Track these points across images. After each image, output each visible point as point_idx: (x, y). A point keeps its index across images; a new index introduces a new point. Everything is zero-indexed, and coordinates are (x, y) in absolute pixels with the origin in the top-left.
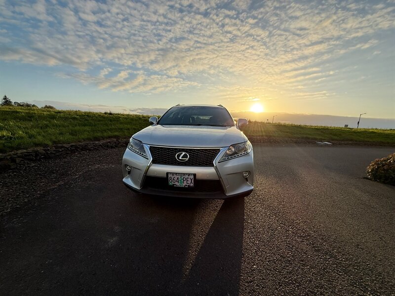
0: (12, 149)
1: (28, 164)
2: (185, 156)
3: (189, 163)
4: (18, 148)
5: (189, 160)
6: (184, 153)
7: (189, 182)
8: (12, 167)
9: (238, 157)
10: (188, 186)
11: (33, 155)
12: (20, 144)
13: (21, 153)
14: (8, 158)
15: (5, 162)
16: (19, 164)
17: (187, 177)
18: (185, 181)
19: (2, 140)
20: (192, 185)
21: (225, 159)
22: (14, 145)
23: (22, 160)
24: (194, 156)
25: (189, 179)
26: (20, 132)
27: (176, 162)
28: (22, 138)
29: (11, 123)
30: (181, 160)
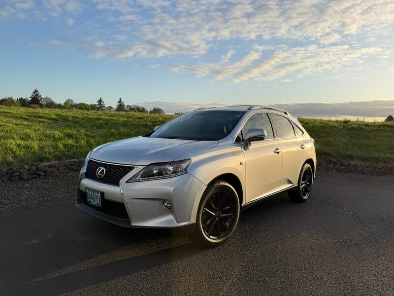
0: (68, 157)
1: (68, 173)
2: (102, 172)
3: (104, 180)
4: (73, 158)
5: (104, 177)
6: (103, 168)
7: (98, 201)
8: (54, 174)
9: (165, 178)
10: (98, 205)
11: (77, 164)
12: (75, 153)
13: (69, 162)
14: (57, 165)
15: (53, 169)
16: (61, 173)
17: (96, 194)
18: (96, 199)
19: (65, 148)
20: (100, 204)
21: (139, 180)
22: (70, 154)
23: (64, 169)
24: (109, 172)
25: (98, 197)
26: (83, 141)
27: (96, 178)
28: (81, 147)
29: (84, 131)
30: (99, 176)
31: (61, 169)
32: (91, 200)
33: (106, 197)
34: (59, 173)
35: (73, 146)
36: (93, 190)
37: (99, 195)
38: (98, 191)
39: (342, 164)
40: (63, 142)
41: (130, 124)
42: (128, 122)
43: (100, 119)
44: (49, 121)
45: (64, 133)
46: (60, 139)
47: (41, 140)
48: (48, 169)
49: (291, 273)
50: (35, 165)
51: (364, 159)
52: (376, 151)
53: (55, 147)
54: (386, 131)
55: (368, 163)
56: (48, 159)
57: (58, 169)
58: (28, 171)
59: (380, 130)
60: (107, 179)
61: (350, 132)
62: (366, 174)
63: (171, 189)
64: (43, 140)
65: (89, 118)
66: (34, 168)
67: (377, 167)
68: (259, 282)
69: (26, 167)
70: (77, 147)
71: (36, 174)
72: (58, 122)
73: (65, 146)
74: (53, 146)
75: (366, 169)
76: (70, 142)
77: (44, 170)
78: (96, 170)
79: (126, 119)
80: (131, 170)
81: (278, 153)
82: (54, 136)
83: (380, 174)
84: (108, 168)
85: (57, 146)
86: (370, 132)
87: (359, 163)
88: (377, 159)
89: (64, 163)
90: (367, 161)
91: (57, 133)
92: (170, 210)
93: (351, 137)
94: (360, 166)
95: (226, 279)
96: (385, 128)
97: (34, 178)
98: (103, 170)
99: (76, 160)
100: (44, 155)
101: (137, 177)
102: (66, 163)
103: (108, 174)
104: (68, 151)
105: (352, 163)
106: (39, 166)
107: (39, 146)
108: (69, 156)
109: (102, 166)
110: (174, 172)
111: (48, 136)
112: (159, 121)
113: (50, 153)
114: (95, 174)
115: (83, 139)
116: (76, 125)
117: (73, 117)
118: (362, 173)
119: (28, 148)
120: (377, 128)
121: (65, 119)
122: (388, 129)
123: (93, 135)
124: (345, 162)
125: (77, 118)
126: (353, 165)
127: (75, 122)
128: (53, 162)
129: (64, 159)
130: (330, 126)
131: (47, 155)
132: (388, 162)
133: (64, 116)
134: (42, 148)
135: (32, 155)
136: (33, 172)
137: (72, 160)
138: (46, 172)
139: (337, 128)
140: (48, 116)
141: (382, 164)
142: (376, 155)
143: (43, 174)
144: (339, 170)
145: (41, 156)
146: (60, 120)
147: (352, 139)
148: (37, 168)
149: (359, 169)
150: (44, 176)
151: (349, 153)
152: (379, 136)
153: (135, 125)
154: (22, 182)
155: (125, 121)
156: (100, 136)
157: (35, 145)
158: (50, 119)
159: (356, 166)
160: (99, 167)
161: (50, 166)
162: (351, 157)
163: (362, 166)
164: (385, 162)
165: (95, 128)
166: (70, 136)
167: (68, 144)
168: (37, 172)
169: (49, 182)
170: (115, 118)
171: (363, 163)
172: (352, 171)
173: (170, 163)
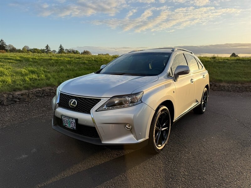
1: (36, 99)
2: (74, 103)
3: (77, 109)
5: (76, 107)
6: (74, 100)
7: (73, 125)
8: (26, 100)
9: (124, 107)
10: (73, 128)
11: (42, 92)
12: (38, 84)
13: (35, 91)
14: (27, 94)
15: (24, 96)
16: (31, 99)
17: (71, 120)
18: (71, 124)
19: (31, 81)
20: (75, 128)
21: (105, 109)
22: (35, 85)
23: (33, 96)
24: (80, 103)
25: (73, 123)
26: (43, 76)
27: (69, 107)
28: (42, 79)
29: (42, 68)
30: (71, 106)
31: (31, 96)
32: (67, 124)
33: (79, 122)
34: (30, 100)
35: (36, 79)
36: (68, 117)
37: (74, 121)
38: (73, 118)
39: (215, 86)
40: (28, 76)
41: (73, 62)
42: (71, 61)
43: (51, 59)
44: (16, 62)
45: (29, 70)
46: (26, 75)
47: (12, 76)
48: (21, 97)
49: (219, 171)
50: (11, 94)
51: (229, 82)
52: (236, 76)
53: (24, 81)
54: (241, 64)
55: (231, 85)
56: (20, 90)
57: (28, 96)
58: (7, 98)
59: (237, 63)
60: (79, 108)
61: (218, 65)
62: (230, 91)
63: (131, 116)
64: (13, 75)
65: (44, 59)
66: (11, 96)
67: (237, 87)
68: (200, 180)
69: (5, 96)
70: (39, 80)
71: (13, 101)
72: (22, 62)
73: (30, 79)
74: (22, 80)
75: (231, 88)
76: (34, 76)
77: (19, 98)
78: (68, 101)
79: (69, 59)
80: (99, 101)
81: (192, 82)
82: (21, 73)
83: (239, 91)
84: (79, 100)
85: (25, 79)
86: (231, 64)
87: (225, 84)
88: (237, 81)
89: (32, 92)
90: (231, 83)
91: (23, 70)
92: (131, 131)
93: (219, 67)
94: (226, 87)
95: (176, 179)
96: (240, 61)
97: (12, 104)
98: (75, 102)
99: (40, 89)
100: (16, 86)
101: (103, 106)
102: (34, 92)
103: (80, 105)
104: (33, 83)
105: (222, 84)
106: (14, 95)
107: (12, 80)
108: (35, 86)
109: (73, 98)
110: (132, 102)
111: (17, 73)
112: (92, 60)
113: (20, 85)
114: (68, 104)
115: (43, 74)
116: (35, 64)
117: (32, 59)
118: (228, 91)
119: (4, 82)
120: (235, 61)
121: (27, 60)
122: (242, 62)
123: (49, 71)
124: (217, 84)
125: (35, 59)
126: (222, 86)
127: (34, 62)
128: (24, 92)
129: (31, 89)
130: (206, 61)
131: (19, 87)
132: (244, 84)
133: (25, 58)
134: (14, 82)
135: (8, 87)
136: (10, 99)
137: (37, 89)
138: (20, 99)
139: (210, 62)
140: (14, 58)
141: (240, 84)
142: (236, 79)
143: (18, 100)
144: (214, 90)
145: (15, 87)
146: (24, 61)
147: (220, 69)
148: (13, 96)
149: (226, 88)
150: (19, 101)
151: (220, 78)
152: (237, 67)
153: (77, 63)
154: (4, 107)
155: (69, 61)
156: (54, 72)
157: (9, 80)
158: (17, 60)
159: (224, 86)
160: (71, 99)
161: (22, 95)
162: (221, 81)
163: (228, 86)
164: (242, 83)
165: (49, 66)
166: (33, 72)
167: (33, 78)
168: (14, 99)
169: (23, 106)
170: (62, 59)
171: (228, 85)
172: (222, 90)
173: (128, 96)
